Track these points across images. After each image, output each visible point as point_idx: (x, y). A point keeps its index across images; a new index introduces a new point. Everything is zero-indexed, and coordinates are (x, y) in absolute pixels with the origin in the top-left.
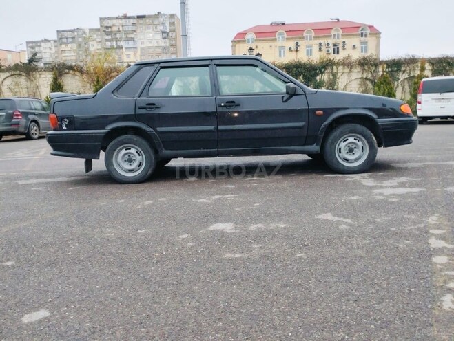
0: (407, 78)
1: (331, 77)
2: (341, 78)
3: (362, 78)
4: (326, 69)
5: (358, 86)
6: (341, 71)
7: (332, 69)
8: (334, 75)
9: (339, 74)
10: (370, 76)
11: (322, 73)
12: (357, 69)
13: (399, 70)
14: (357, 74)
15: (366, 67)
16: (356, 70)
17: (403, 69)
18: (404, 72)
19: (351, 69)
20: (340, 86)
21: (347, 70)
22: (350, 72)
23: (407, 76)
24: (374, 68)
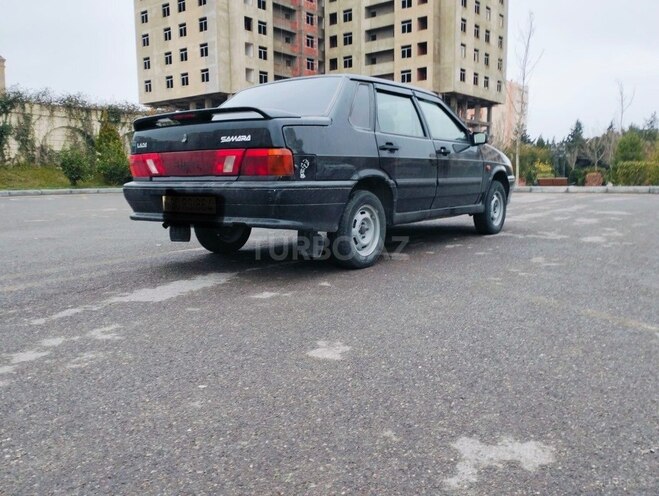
0: (128, 134)
1: (22, 120)
2: (37, 123)
3: (68, 127)
4: (13, 107)
5: (65, 138)
6: (38, 112)
7: (24, 108)
8: (27, 118)
9: (34, 118)
10: (80, 125)
11: (7, 112)
12: (62, 113)
13: (117, 122)
14: (61, 120)
15: (74, 112)
16: (59, 114)
17: (123, 120)
18: (124, 124)
19: (52, 111)
20: (36, 135)
21: (47, 113)
22: (52, 116)
23: (127, 131)
24: (84, 114)
